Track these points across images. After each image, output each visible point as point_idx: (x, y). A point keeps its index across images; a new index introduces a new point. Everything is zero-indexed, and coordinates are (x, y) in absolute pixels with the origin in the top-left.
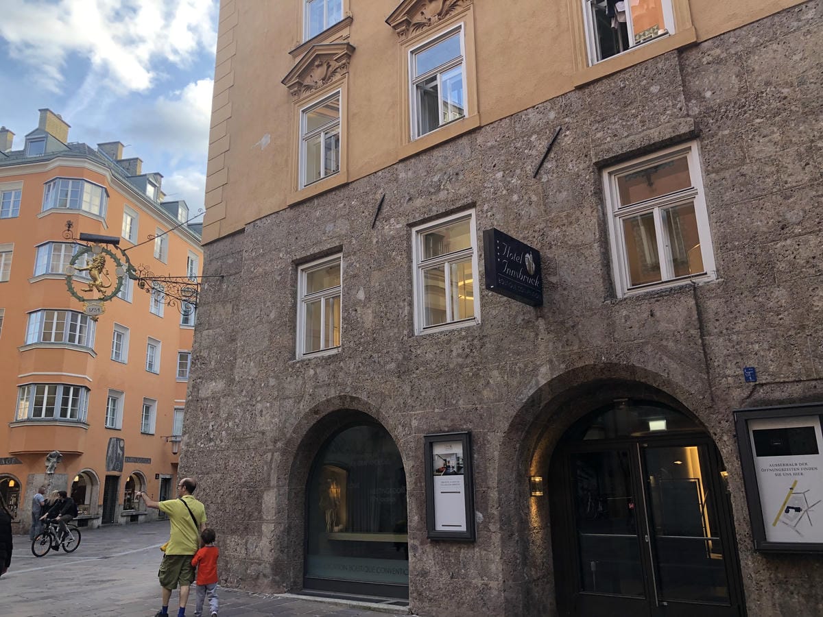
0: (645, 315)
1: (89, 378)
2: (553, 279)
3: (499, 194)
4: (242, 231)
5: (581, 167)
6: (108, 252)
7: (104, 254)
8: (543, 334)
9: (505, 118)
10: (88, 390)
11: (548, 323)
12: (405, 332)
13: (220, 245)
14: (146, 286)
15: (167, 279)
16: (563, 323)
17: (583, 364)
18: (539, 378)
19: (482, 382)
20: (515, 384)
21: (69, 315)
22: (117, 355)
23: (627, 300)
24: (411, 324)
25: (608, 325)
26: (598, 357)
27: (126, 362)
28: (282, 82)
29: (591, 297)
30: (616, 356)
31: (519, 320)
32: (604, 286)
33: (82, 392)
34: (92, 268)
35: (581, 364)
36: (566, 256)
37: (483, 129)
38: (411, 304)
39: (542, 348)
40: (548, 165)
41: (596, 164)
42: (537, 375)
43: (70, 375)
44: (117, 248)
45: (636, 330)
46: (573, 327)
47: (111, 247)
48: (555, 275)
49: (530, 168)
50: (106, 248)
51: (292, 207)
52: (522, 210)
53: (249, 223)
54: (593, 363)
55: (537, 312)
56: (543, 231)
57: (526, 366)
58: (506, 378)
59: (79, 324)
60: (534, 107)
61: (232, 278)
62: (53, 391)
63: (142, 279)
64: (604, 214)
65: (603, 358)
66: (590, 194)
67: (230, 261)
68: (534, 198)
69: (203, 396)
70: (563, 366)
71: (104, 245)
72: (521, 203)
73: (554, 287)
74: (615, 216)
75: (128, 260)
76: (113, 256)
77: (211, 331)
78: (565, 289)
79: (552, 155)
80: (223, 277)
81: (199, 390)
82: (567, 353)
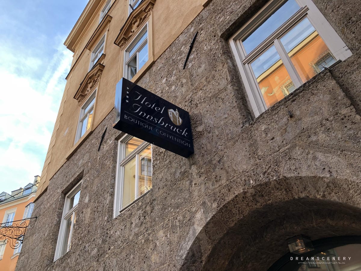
3: (164, 91)
5: (212, 44)
12: (106, 218)
17: (233, 196)
18: (196, 226)
19: (151, 246)
23: (263, 116)
24: (111, 210)
26: (246, 183)
28: (74, 98)
29: (231, 128)
30: (264, 173)
32: (241, 114)
37: (156, 63)
40: (192, 57)
41: (222, 36)
42: (194, 224)
45: (278, 138)
48: (201, 124)
49: (181, 66)
51: (68, 159)
52: (177, 93)
53: (51, 179)
58: (169, 236)
61: (40, 217)
65: (251, 182)
74: (244, 64)
79: (194, 50)
80: (37, 218)
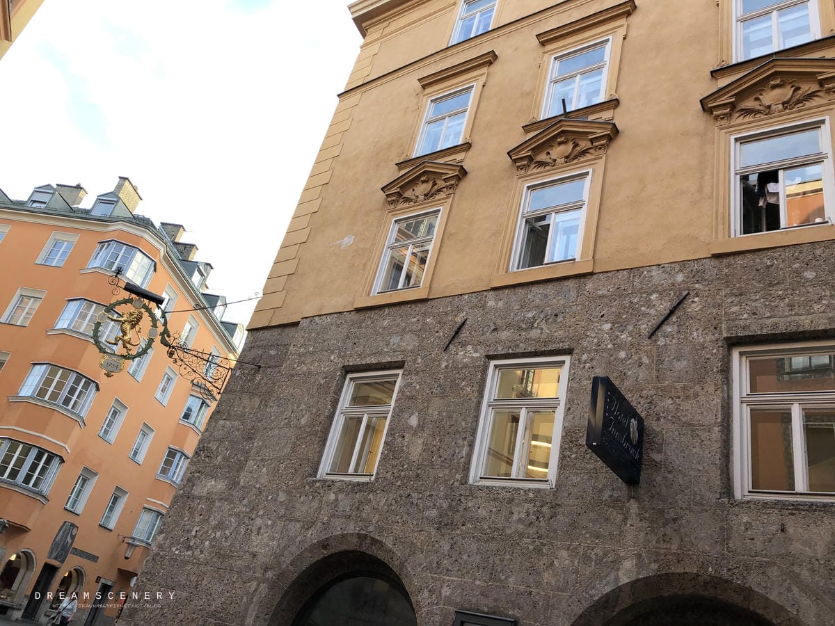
0: (774, 528)
1: (67, 448)
2: (657, 457)
3: (603, 346)
4: (296, 324)
5: (708, 339)
6: (149, 310)
7: (143, 310)
8: (633, 520)
9: (623, 270)
10: (62, 461)
11: (642, 508)
12: (458, 477)
13: (267, 334)
14: (175, 356)
15: (200, 355)
16: (661, 512)
17: (682, 571)
18: (620, 574)
19: (545, 560)
20: (587, 573)
21: (73, 377)
22: (106, 432)
23: (750, 504)
24: (467, 469)
25: (722, 528)
26: (703, 566)
27: (112, 442)
28: (382, 189)
29: (703, 490)
30: (729, 570)
31: (606, 496)
32: (721, 480)
33: (56, 461)
34: (126, 321)
35: (679, 570)
36: (677, 433)
37: (595, 276)
38: (471, 445)
39: (630, 537)
40: (668, 329)
41: (727, 339)
42: (618, 570)
43: (49, 439)
44: (158, 308)
45: (759, 544)
46: (675, 520)
48: (660, 452)
49: (645, 327)
50: (147, 305)
51: (358, 310)
52: (629, 370)
53: (306, 318)
54: (695, 572)
55: (630, 491)
56: (651, 399)
57: (605, 554)
58: (576, 563)
59: (80, 388)
60: (659, 265)
61: (269, 370)
62: (26, 452)
63: (173, 347)
64: (730, 397)
65: (710, 569)
66: (715, 370)
67: (273, 352)
68: (645, 360)
69: (196, 493)
70: (654, 566)
72: (628, 362)
73: (656, 465)
74: (742, 402)
75: (165, 324)
76: (152, 315)
77: (228, 423)
78: (670, 472)
79: (674, 319)
80: (260, 367)
81: (193, 486)
82: (663, 551)
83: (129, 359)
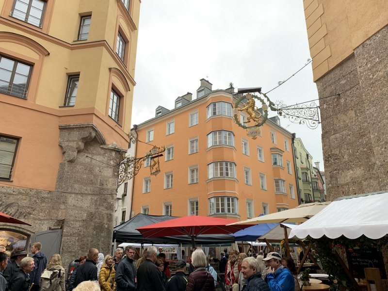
1: (237, 193)
4: (352, 56)
6: (256, 97)
7: (253, 98)
10: (238, 199)
13: (332, 75)
14: (283, 114)
15: (296, 107)
22: (247, 181)
27: (252, 185)
33: (235, 200)
34: (248, 108)
43: (229, 192)
44: (260, 93)
47: (257, 94)
50: (254, 95)
53: (358, 47)
59: (229, 167)
62: (222, 200)
63: (279, 110)
67: (343, 82)
71: (253, 93)
75: (268, 100)
76: (259, 99)
77: (338, 135)
80: (339, 95)
83: (260, 126)
